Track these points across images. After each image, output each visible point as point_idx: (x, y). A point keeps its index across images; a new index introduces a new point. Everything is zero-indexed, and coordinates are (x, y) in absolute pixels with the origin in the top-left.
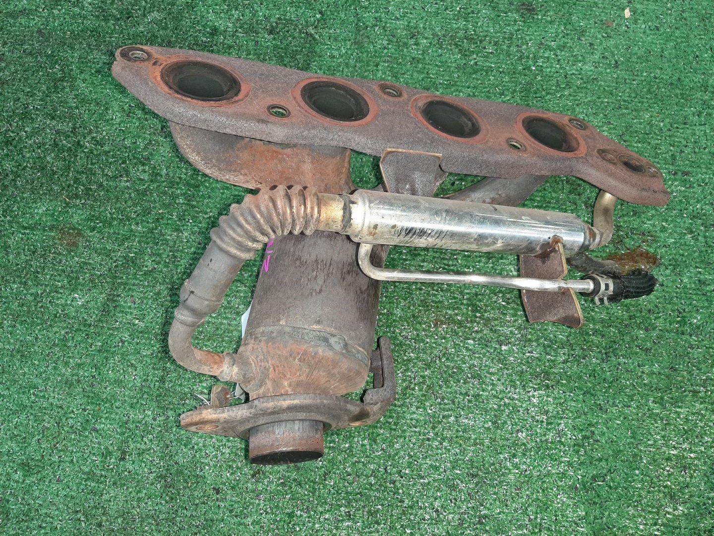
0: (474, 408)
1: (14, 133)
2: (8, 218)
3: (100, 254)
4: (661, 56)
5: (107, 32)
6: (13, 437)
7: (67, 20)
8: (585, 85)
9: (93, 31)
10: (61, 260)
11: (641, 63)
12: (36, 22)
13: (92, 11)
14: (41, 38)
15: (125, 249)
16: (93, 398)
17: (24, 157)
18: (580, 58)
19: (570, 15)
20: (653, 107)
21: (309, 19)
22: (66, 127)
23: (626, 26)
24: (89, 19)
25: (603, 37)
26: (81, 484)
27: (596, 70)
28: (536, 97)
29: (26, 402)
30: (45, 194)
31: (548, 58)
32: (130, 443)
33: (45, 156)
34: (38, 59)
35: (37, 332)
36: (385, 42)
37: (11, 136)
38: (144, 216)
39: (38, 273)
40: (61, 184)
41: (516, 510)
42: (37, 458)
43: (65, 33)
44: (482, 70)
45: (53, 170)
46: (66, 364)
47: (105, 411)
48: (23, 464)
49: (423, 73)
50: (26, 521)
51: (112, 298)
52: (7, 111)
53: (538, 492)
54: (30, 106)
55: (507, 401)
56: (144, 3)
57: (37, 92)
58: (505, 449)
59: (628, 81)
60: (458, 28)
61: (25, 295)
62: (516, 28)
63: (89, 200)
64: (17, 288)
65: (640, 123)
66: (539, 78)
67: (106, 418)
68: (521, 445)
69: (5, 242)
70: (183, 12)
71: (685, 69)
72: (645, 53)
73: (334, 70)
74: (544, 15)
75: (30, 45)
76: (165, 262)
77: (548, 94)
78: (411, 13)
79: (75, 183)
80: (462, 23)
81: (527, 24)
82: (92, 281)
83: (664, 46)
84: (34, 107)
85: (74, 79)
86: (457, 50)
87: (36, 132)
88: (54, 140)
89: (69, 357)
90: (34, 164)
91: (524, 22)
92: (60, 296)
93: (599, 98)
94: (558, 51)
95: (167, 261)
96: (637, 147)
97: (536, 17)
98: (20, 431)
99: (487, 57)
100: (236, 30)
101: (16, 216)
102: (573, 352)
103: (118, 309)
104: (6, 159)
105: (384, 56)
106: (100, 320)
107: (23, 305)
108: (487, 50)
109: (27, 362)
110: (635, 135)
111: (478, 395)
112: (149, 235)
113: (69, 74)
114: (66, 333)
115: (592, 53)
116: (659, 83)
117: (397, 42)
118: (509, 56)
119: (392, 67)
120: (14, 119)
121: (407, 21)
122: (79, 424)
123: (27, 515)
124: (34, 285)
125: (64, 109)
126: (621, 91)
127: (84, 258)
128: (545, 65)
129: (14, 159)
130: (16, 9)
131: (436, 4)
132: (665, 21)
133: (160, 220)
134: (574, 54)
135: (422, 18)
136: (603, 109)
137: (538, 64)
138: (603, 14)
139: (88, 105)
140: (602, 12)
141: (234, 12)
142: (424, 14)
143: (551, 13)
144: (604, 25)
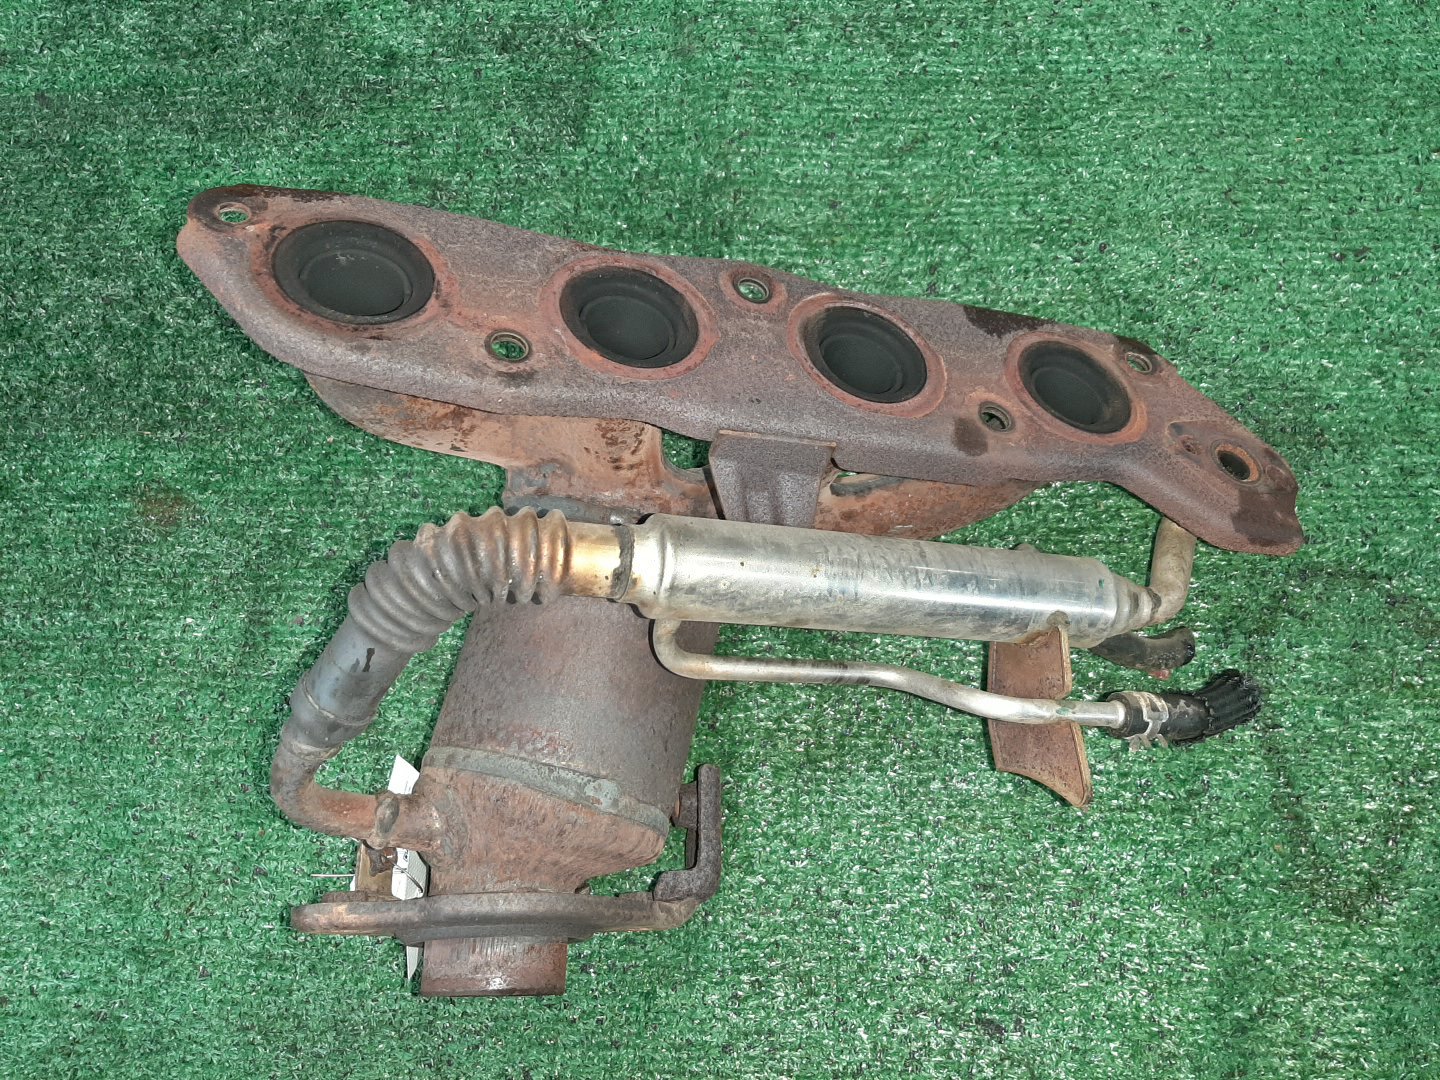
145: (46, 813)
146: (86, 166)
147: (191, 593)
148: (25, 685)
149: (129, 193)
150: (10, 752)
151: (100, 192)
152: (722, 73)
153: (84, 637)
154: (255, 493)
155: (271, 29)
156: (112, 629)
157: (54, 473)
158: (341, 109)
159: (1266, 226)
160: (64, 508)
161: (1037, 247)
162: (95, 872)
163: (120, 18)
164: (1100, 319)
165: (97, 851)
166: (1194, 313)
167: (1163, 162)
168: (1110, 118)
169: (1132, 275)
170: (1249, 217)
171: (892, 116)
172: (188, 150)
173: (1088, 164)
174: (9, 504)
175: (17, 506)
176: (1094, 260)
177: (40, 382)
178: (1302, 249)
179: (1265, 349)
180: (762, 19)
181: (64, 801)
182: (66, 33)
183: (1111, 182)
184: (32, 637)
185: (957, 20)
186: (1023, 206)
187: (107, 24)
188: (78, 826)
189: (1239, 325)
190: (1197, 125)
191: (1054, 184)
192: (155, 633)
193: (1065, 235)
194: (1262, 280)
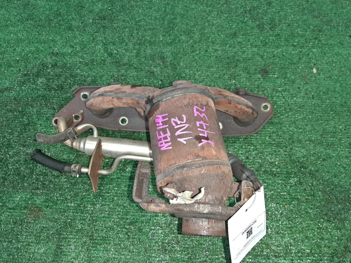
1: (3, 155)
3: (52, 221)
4: (335, 91)
5: (51, 97)
7: (29, 92)
8: (299, 109)
9: (43, 97)
10: (30, 226)
11: (325, 95)
12: (13, 94)
13: (42, 86)
14: (16, 102)
15: (65, 217)
17: (8, 168)
18: (294, 95)
19: (286, 73)
20: (335, 118)
23: (315, 77)
25: (304, 83)
27: (303, 101)
28: (275, 117)
30: (20, 189)
31: (278, 96)
33: (20, 168)
34: (15, 114)
38: (75, 197)
39: (18, 235)
40: (29, 183)
43: (28, 99)
45: (24, 175)
51: (59, 247)
56: (70, 81)
57: (15, 132)
59: (320, 105)
61: (11, 248)
62: (260, 82)
63: (45, 190)
64: (6, 245)
65: (330, 128)
71: (347, 97)
72: (326, 90)
74: (273, 75)
75: (10, 106)
76: (88, 223)
77: (281, 115)
78: (207, 79)
79: (36, 181)
80: (233, 81)
81: (265, 80)
82: (48, 237)
83: (335, 86)
84: (13, 141)
87: (15, 154)
88: (25, 159)
90: (14, 172)
92: (31, 247)
93: (307, 116)
94: (283, 92)
95: (89, 223)
96: (331, 140)
102: (314, 258)
103: (63, 253)
106: (53, 260)
107: (10, 255)
110: (329, 134)
112: (78, 208)
113: (32, 121)
115: (300, 92)
116: (336, 105)
120: (3, 148)
121: (205, 82)
124: (16, 242)
125: (30, 141)
126: (318, 111)
127: (43, 224)
128: (277, 100)
129: (3, 170)
130: (3, 88)
131: (219, 73)
132: (333, 73)
133: (84, 199)
134: (291, 93)
135: (213, 80)
136: (310, 122)
138: (302, 72)
142: (213, 78)
143: (277, 73)
144: (304, 77)
147: (41, 238)
149: (36, 125)
151: (28, 124)
153: (9, 251)
154: (61, 209)
155: (77, 85)
156: (18, 248)
157: (6, 201)
159: (333, 144)
160: (7, 211)
161: (274, 147)
163: (38, 80)
164: (292, 168)
166: (316, 167)
167: (305, 127)
168: (289, 115)
169: (300, 156)
170: (328, 141)
172: (52, 114)
173: (285, 127)
176: (289, 152)
177: (6, 175)
178: (342, 151)
179: (335, 177)
182: (24, 83)
183: (292, 131)
186: (270, 137)
187: (34, 81)
190: (312, 118)
191: (277, 131)
192: (30, 250)
193: (281, 145)
194: (333, 158)
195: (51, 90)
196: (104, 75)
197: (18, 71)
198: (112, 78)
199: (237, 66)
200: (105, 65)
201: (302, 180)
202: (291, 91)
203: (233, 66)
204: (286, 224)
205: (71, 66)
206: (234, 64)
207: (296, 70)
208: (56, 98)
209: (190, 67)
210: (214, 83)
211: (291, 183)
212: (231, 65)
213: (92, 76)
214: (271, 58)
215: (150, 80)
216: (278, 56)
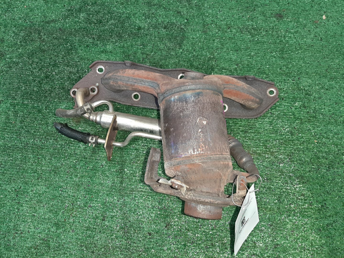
0: (269, 193)
1: (50, 73)
2: (48, 110)
4: (341, 35)
5: (91, 29)
6: (51, 211)
7: (72, 24)
8: (308, 48)
9: (84, 29)
11: (332, 39)
12: (58, 25)
13: (84, 20)
14: (61, 32)
16: (89, 191)
17: (54, 83)
18: (305, 36)
19: (299, 18)
20: (340, 57)
21: (182, 22)
22: (74, 70)
23: (324, 23)
24: (83, 24)
25: (314, 27)
26: (84, 232)
27: (313, 41)
28: (286, 54)
29: (57, 194)
30: (65, 99)
31: (290, 37)
32: (107, 212)
33: (64, 83)
34: (60, 41)
35: (62, 161)
36: (217, 31)
37: (48, 74)
41: (292, 242)
42: (62, 221)
43: (71, 30)
44: (261, 42)
45: (68, 89)
46: (77, 176)
47: (95, 198)
48: (56, 223)
49: (234, 43)
50: (58, 251)
51: (97, 146)
52: (46, 63)
53: (302, 232)
54: (57, 61)
55: (284, 190)
56: (107, 17)
57: (60, 55)
58: (285, 212)
59: (327, 46)
60: (249, 24)
61: (56, 145)
62: (275, 24)
64: (52, 142)
65: (335, 64)
66: (287, 45)
67: (96, 201)
68: (292, 211)
69: (46, 121)
70: (125, 20)
72: (334, 34)
73: (194, 44)
74: (287, 19)
75: (56, 35)
77: (292, 52)
78: (228, 18)
80: (250, 23)
81: (280, 22)
83: (342, 31)
84: (59, 61)
85: (77, 49)
86: (249, 34)
87: (60, 72)
88: (69, 76)
89: (78, 173)
90: (59, 86)
91: (279, 22)
92: (72, 145)
93: (315, 54)
94: (295, 34)
96: (334, 75)
97: (283, 19)
98: (54, 208)
99: (262, 37)
100: (149, 28)
101: (51, 109)
102: (313, 167)
103: (100, 150)
104: (46, 84)
105: (217, 37)
106: (91, 156)
107: (55, 149)
108: (263, 34)
109: (57, 176)
110: (333, 69)
111: (270, 188)
113: (74, 47)
114: (76, 162)
115: (310, 35)
116: (341, 47)
117: (222, 30)
118: (273, 36)
119: (221, 41)
120: (50, 67)
121: (226, 21)
122: (83, 204)
123: (59, 248)
124: (61, 140)
125: (73, 62)
126: (325, 50)
127: (83, 128)
128: (289, 40)
129: (50, 84)
130: (50, 20)
131: (238, 14)
132: (341, 20)
134: (302, 35)
135: (233, 21)
136: (317, 59)
137: (286, 39)
138: (313, 18)
139: (84, 60)
140: (313, 17)
141: (147, 20)
142: (233, 19)
143: (290, 18)
144: (314, 22)
145: (38, 187)
146: (68, 44)
148: (38, 156)
149: (78, 50)
150: (32, 172)
151: (71, 49)
152: (213, 36)
153: (54, 146)
155: (114, 20)
156: (62, 145)
157: (52, 109)
158: (127, 37)
159: (336, 77)
160: (53, 117)
161: (284, 77)
162: (49, 203)
163: (80, 15)
164: (298, 94)
165: (50, 198)
166: (320, 95)
167: (312, 62)
168: (300, 53)
169: (306, 85)
170: (332, 75)
171: (251, 48)
172: (92, 43)
173: (295, 62)
174: (40, 115)
175: (42, 115)
176: (297, 81)
177: (52, 88)
179: (336, 104)
180: (223, 26)
181: (43, 185)
182: (67, 17)
183: (300, 65)
184: (41, 145)
185: (266, 30)
186: (281, 69)
187: (77, 15)
188: (46, 192)
189: (330, 98)
190: (319, 56)
191: (287, 65)
193: (290, 75)
194: (335, 89)
195: (91, 24)
196: (137, 13)
197: (62, 7)
198: (143, 15)
199: (255, 10)
200: (138, 4)
201: (306, 105)
202: (302, 33)
203: (252, 10)
204: (289, 138)
205: (109, 5)
206: (253, 8)
207: (308, 16)
208: (95, 30)
209: (213, 7)
210: (234, 23)
211: (296, 106)
212: (249, 8)
213: (127, 14)
214: (286, 5)
215: (177, 18)
216: (292, 3)
